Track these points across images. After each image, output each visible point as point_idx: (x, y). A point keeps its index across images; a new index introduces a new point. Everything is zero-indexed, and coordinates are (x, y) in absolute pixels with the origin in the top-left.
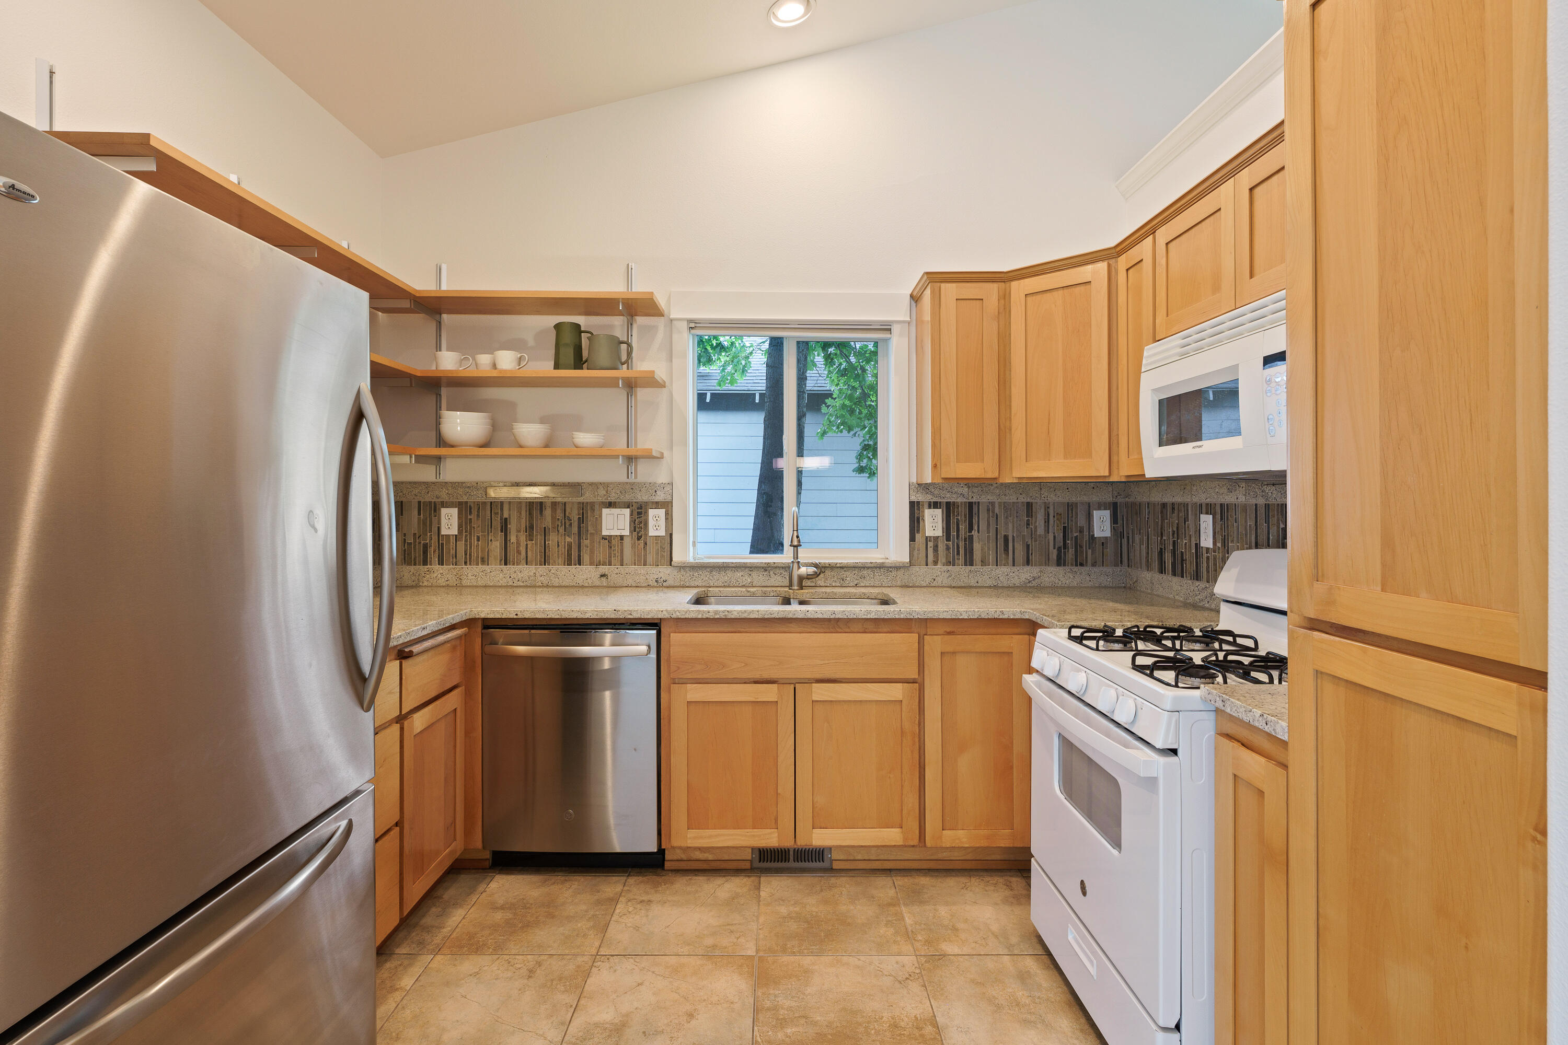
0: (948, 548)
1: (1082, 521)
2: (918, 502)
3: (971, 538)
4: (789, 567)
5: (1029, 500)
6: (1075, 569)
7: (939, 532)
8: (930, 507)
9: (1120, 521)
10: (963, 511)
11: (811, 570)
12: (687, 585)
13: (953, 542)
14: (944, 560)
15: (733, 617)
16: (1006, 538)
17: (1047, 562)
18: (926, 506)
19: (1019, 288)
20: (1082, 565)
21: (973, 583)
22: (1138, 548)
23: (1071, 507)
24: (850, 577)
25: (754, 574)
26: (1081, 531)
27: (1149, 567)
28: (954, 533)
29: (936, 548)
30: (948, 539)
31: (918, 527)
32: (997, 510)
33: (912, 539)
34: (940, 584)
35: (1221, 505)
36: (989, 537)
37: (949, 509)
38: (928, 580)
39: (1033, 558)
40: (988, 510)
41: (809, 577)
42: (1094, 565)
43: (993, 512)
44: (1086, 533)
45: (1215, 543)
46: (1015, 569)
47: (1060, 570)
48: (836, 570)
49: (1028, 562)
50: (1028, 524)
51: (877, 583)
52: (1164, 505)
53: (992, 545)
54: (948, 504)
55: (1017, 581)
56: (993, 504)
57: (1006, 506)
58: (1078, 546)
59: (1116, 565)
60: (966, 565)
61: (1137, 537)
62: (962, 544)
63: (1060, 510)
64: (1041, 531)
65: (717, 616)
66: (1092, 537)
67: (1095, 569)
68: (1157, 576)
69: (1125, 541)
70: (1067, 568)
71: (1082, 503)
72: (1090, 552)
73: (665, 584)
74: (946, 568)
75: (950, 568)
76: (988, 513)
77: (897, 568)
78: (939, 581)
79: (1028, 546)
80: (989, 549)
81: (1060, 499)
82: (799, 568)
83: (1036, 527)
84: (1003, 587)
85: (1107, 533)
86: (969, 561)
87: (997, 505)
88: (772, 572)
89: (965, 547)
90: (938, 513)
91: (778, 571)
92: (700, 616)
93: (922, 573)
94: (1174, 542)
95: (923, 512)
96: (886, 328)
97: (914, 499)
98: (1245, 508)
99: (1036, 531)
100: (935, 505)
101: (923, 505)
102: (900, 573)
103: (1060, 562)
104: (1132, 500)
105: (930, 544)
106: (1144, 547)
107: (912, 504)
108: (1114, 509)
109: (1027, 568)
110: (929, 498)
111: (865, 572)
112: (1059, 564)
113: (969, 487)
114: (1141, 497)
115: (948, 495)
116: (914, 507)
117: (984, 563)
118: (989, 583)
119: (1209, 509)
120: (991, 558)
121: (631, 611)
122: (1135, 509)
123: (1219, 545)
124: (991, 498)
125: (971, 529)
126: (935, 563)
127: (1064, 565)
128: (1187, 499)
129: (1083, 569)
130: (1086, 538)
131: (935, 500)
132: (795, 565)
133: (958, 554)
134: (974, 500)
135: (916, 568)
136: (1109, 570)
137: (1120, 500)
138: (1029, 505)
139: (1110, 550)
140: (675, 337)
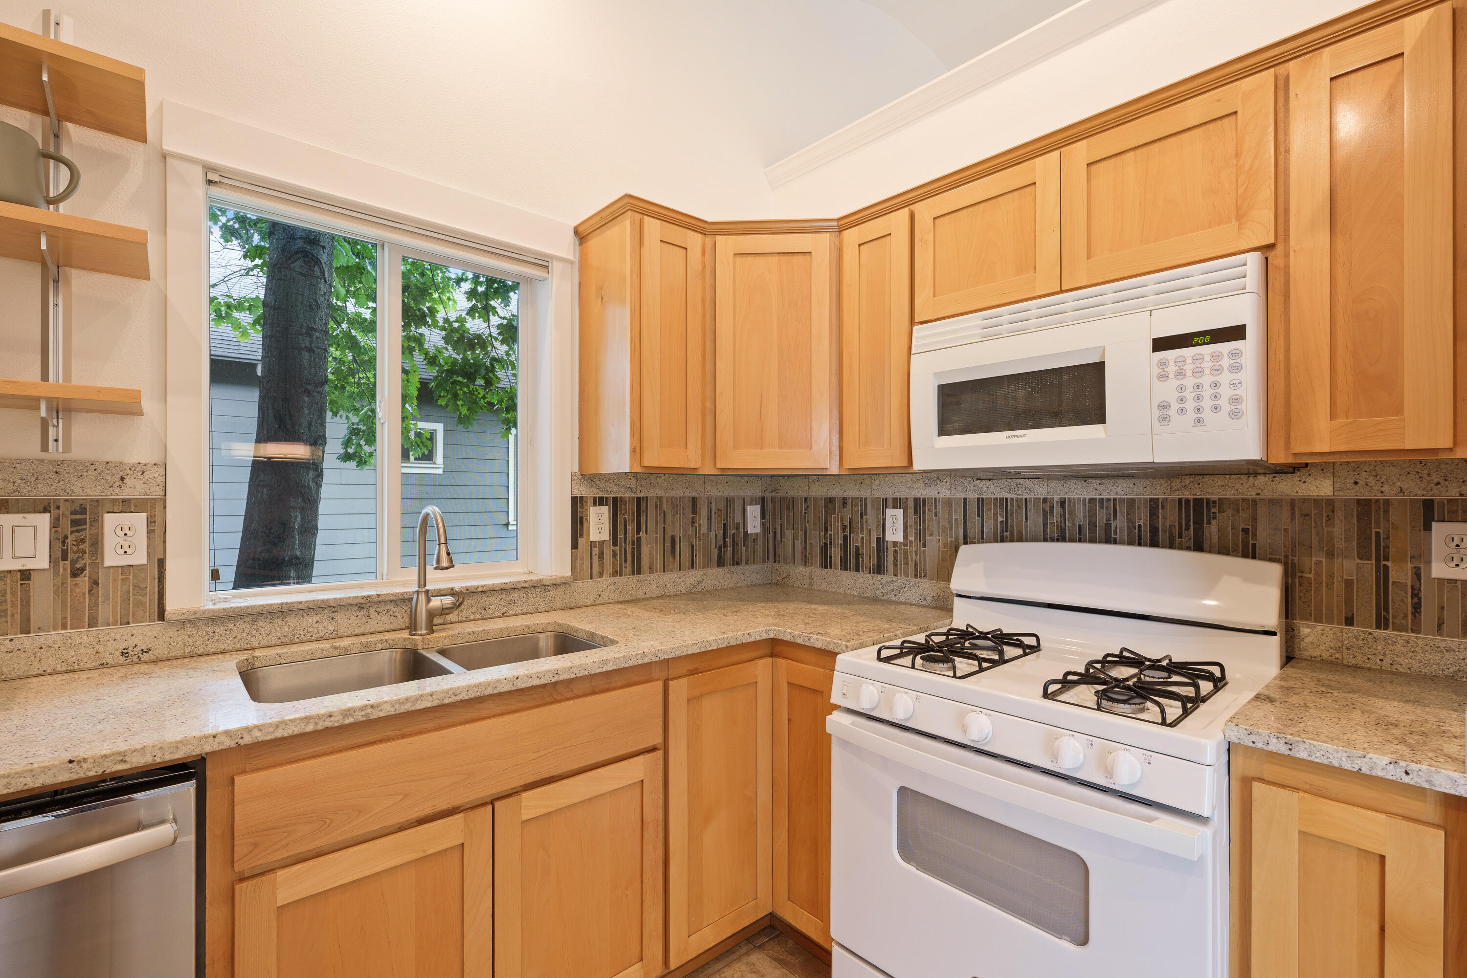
0: (614, 555)
1: (738, 519)
2: (582, 498)
3: (639, 540)
4: (410, 600)
5: (694, 494)
6: (733, 568)
7: (605, 536)
8: (595, 505)
9: (767, 517)
10: (631, 507)
11: (448, 600)
12: (201, 651)
13: (621, 547)
14: (610, 570)
15: (382, 714)
16: (673, 538)
17: (707, 565)
18: (591, 502)
19: (726, 245)
20: (738, 564)
21: (641, 595)
22: (789, 543)
23: (729, 501)
24: (495, 604)
25: (340, 617)
26: (737, 528)
27: (806, 561)
28: (621, 536)
29: (601, 555)
30: (615, 544)
31: (582, 529)
32: (665, 507)
33: (575, 546)
34: (606, 600)
35: (915, 499)
36: (656, 538)
37: (616, 505)
38: (593, 597)
39: (697, 560)
40: (656, 507)
41: (444, 611)
42: (747, 563)
43: (661, 509)
44: (741, 530)
45: (906, 536)
46: (681, 574)
47: (720, 571)
48: (475, 596)
49: (693, 565)
50: (693, 522)
51: (531, 608)
52: (830, 500)
53: (660, 547)
54: (615, 499)
55: (682, 588)
56: (660, 499)
57: (675, 503)
58: (734, 544)
59: (764, 562)
60: (633, 574)
61: (789, 533)
62: (629, 549)
63: (721, 507)
64: (704, 530)
65: (351, 720)
66: (746, 534)
67: (748, 568)
68: (818, 571)
69: (771, 535)
70: (726, 569)
71: (738, 498)
72: (744, 548)
73: (145, 657)
74: (612, 580)
75: (617, 579)
76: (656, 511)
77: (557, 585)
78: (605, 598)
79: (693, 546)
80: (656, 552)
81: (721, 494)
82: (429, 600)
83: (700, 525)
84: (670, 596)
85: (758, 530)
86: (637, 570)
87: (664, 501)
88: (372, 611)
89: (633, 552)
90: (605, 510)
91: (383, 607)
92: (310, 728)
93: (586, 588)
94: (845, 537)
95: (587, 510)
96: (543, 263)
97: (577, 493)
98: (949, 502)
99: (700, 530)
100: (600, 501)
101: (587, 502)
102: (560, 591)
103: (720, 563)
104: (780, 495)
105: (596, 551)
106: (799, 544)
107: (574, 500)
108: (763, 502)
109: (692, 572)
110: (593, 492)
111: (515, 595)
112: (719, 565)
113: (637, 480)
114: (798, 491)
115: (615, 489)
116: (577, 503)
117: (652, 570)
118: (657, 593)
119: (898, 503)
120: (659, 564)
121: (123, 754)
122: (789, 504)
123: (911, 538)
124: (659, 492)
125: (639, 530)
126: (601, 574)
127: (724, 566)
128: (865, 493)
129: (739, 568)
130: (741, 535)
131: (601, 494)
132: (423, 597)
133: (626, 561)
134: (642, 495)
135: (579, 584)
136: (757, 567)
137: (768, 495)
138: (694, 500)
139: (759, 547)
140: (173, 189)
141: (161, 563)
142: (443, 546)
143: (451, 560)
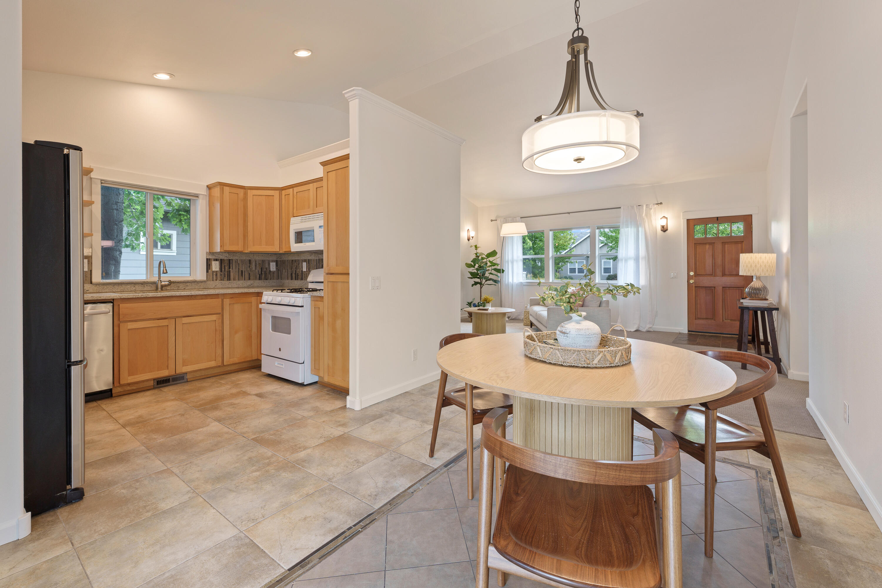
0: (221, 275)
1: (267, 266)
2: (210, 259)
3: (230, 271)
4: (156, 283)
5: (250, 259)
6: (265, 281)
7: (218, 269)
8: (214, 261)
9: (278, 266)
10: (227, 262)
11: (167, 283)
13: (223, 273)
14: (220, 279)
15: (149, 296)
16: (242, 271)
17: (256, 279)
18: (213, 260)
19: (251, 193)
20: (267, 279)
21: (230, 286)
22: (284, 274)
23: (263, 261)
24: (181, 286)
25: (137, 286)
26: (267, 269)
27: (288, 279)
28: (223, 270)
29: (216, 275)
30: (221, 272)
31: (210, 267)
32: (239, 262)
33: (207, 272)
34: (218, 287)
35: (308, 260)
36: (236, 271)
37: (222, 261)
38: (213, 286)
39: (251, 278)
40: (236, 262)
41: (165, 286)
42: (270, 279)
43: (238, 262)
44: (268, 269)
45: (307, 270)
46: (245, 281)
47: (260, 281)
48: (175, 283)
49: (249, 279)
50: (249, 267)
51: (193, 288)
52: (292, 261)
53: (237, 273)
54: (221, 260)
55: (246, 285)
56: (237, 260)
57: (242, 261)
58: (265, 274)
59: (277, 279)
60: (228, 280)
61: (284, 271)
62: (226, 274)
63: (260, 262)
64: (254, 269)
65: (143, 297)
66: (270, 271)
67: (270, 281)
68: (290, 281)
69: (280, 272)
70: (262, 281)
71: (267, 260)
72: (269, 275)
74: (220, 282)
75: (222, 281)
76: (236, 263)
77: (201, 282)
78: (218, 286)
79: (249, 274)
80: (236, 275)
81: (260, 259)
82: (161, 283)
83: (252, 268)
84: (241, 287)
85: (275, 270)
86: (229, 279)
87: (239, 260)
88: (145, 285)
89: (227, 275)
90: (218, 262)
91: (148, 284)
92: (134, 297)
93: (212, 284)
94: (295, 271)
95: (212, 262)
96: (197, 196)
97: (208, 257)
98: (314, 260)
99: (252, 269)
100: (216, 260)
101: (211, 260)
102: (203, 284)
103: (260, 279)
104: (282, 259)
105: (214, 274)
106: (286, 273)
107: (207, 259)
108: (277, 262)
109: (249, 281)
110: (214, 257)
111: (188, 284)
112: (259, 279)
113: (229, 254)
114: (285, 258)
115: (221, 256)
117: (234, 280)
118: (236, 286)
119: (305, 261)
120: (237, 278)
122: (283, 262)
123: (308, 270)
124: (237, 258)
125: (230, 268)
126: (216, 280)
127: (261, 280)
128: (299, 259)
129: (267, 281)
130: (268, 271)
131: (216, 258)
132: (159, 282)
133: (225, 277)
134: (231, 258)
135: (209, 282)
136: (275, 281)
137: (278, 259)
138: (250, 261)
139: (275, 275)
140: (93, 186)
141: (91, 271)
142: (165, 268)
143: (167, 271)
